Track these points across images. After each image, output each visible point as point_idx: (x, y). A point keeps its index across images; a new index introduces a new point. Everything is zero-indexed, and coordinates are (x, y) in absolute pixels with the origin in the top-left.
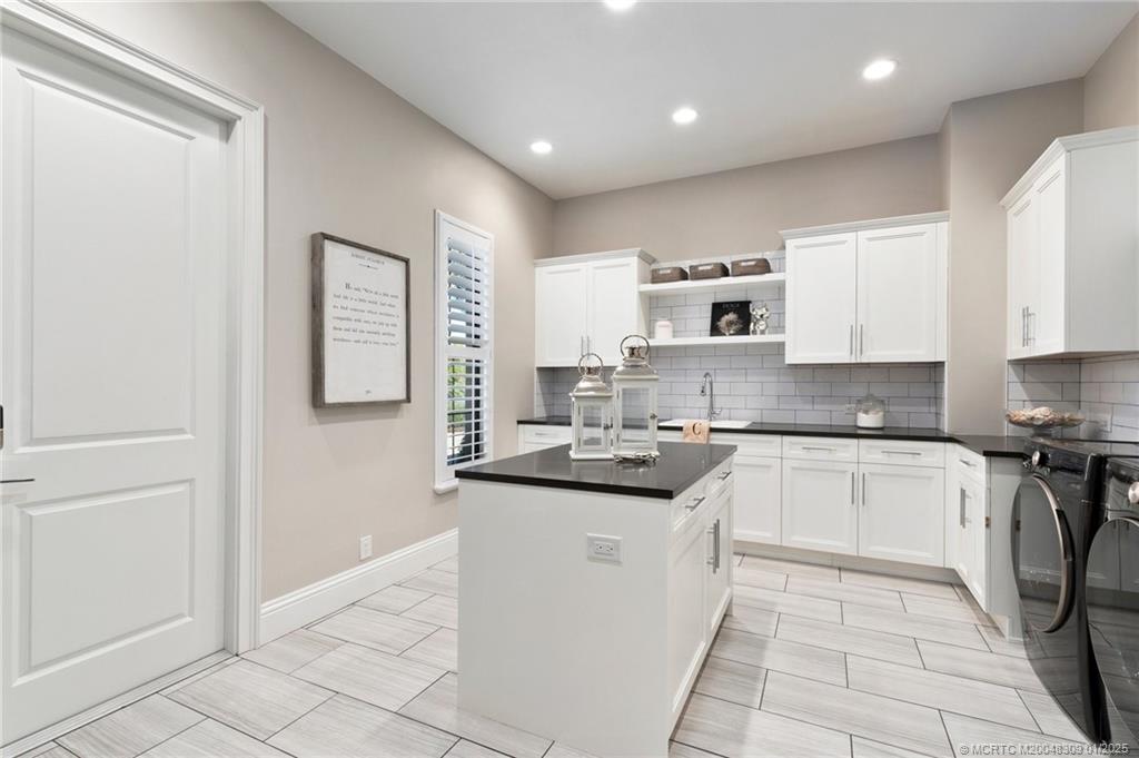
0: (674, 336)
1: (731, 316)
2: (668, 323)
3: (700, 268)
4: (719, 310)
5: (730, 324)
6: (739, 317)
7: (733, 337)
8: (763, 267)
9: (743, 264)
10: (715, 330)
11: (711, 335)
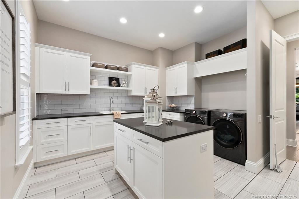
0: (98, 85)
1: (114, 82)
2: (97, 81)
3: (111, 66)
4: (111, 79)
5: (114, 84)
6: (117, 82)
7: (116, 87)
8: (126, 70)
9: (123, 68)
10: (110, 85)
11: (109, 86)
